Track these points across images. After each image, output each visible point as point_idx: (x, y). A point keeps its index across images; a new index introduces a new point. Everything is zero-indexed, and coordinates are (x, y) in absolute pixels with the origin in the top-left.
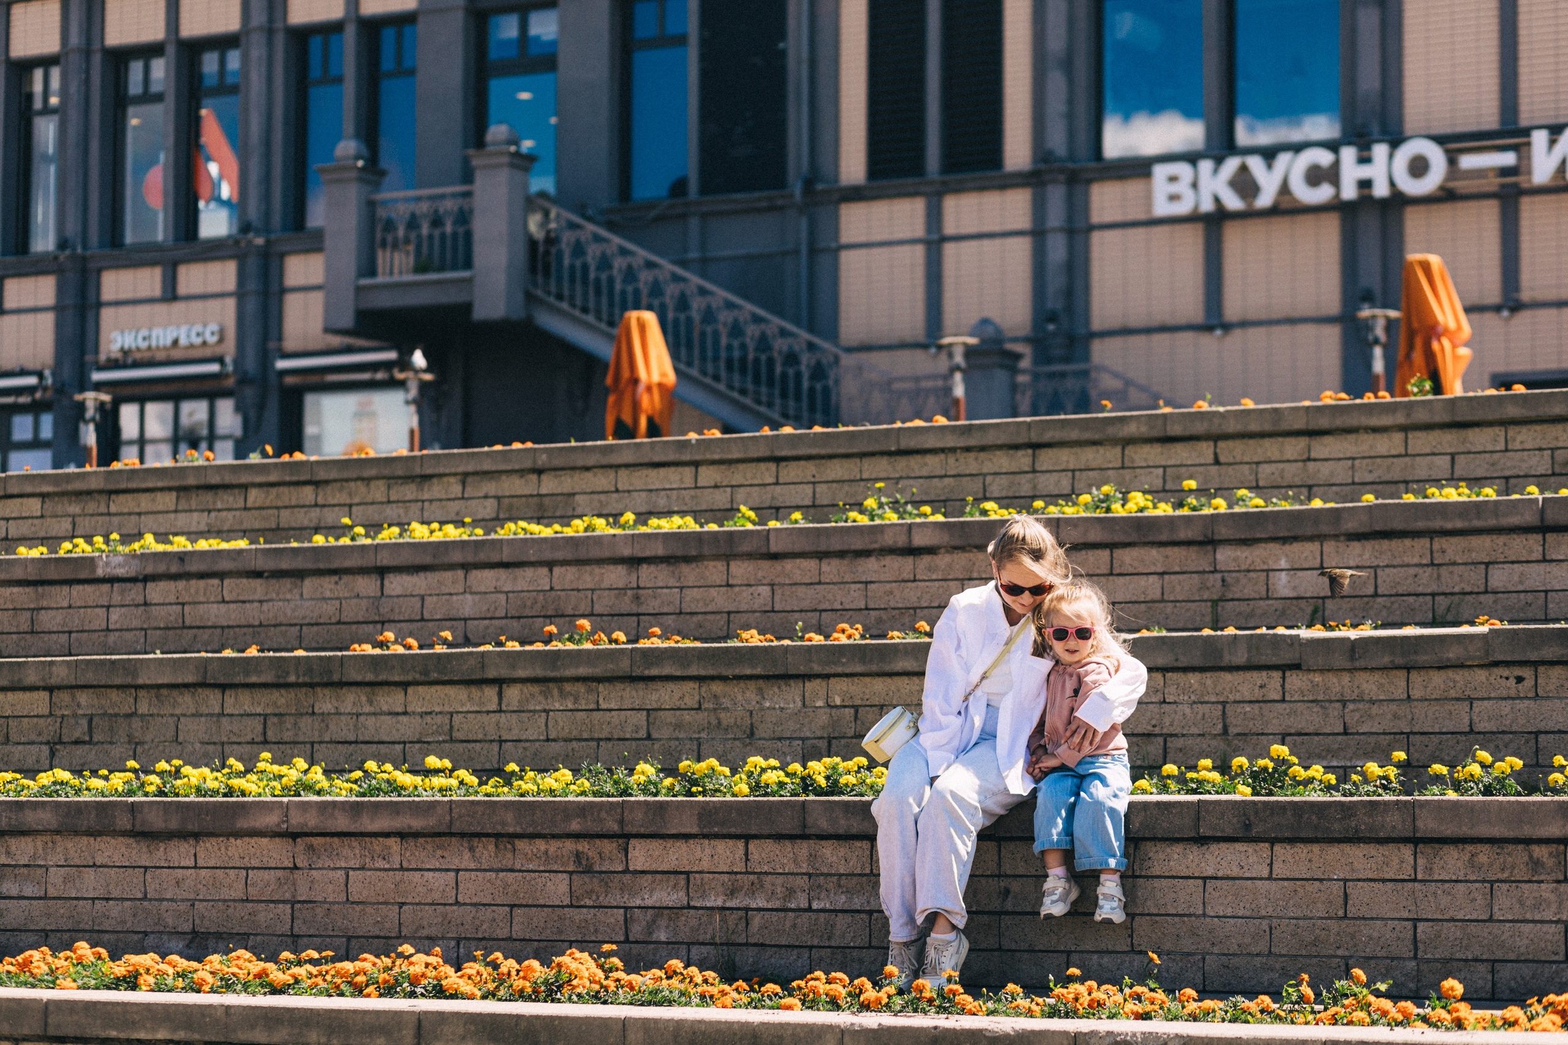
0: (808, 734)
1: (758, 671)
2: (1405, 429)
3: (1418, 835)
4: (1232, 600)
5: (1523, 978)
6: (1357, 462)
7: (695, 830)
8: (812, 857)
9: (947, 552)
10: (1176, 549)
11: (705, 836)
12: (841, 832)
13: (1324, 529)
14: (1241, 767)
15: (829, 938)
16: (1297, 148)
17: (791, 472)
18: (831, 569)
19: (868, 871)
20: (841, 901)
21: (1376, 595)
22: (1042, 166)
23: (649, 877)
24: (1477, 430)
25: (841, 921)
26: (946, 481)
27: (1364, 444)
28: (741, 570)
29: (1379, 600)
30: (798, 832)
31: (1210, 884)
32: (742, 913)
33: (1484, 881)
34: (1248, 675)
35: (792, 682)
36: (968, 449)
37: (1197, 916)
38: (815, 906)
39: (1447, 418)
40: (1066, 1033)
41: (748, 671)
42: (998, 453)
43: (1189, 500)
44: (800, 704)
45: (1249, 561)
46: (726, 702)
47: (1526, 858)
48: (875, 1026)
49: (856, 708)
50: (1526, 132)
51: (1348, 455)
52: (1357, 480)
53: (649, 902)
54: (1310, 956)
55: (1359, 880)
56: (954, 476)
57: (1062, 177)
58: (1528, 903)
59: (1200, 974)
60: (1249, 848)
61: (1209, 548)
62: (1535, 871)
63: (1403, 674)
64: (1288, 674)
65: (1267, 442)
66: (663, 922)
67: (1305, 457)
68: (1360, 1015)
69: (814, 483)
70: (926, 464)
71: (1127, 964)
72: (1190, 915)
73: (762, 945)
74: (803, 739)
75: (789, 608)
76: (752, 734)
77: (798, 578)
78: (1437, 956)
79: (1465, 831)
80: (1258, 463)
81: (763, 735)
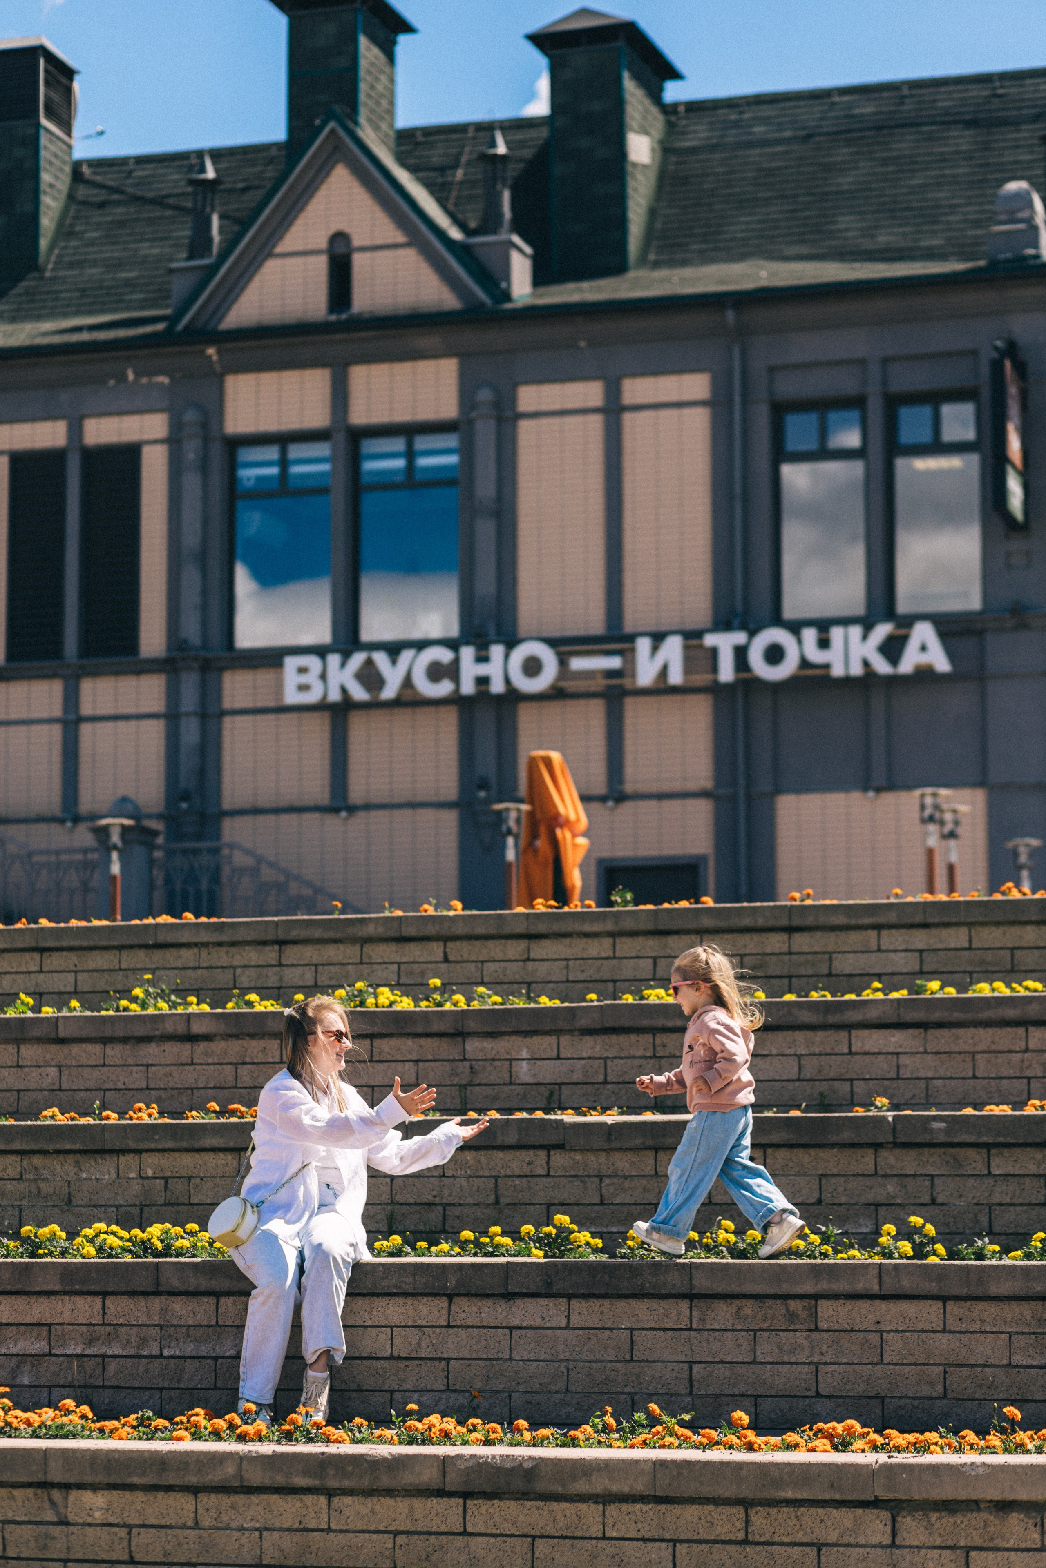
0: (121, 1202)
1: (78, 1146)
2: (612, 935)
3: (694, 1291)
4: (479, 1085)
5: (781, 1410)
6: (571, 963)
7: (58, 1288)
8: (164, 1311)
9: (223, 1039)
10: (429, 1040)
11: (65, 1293)
12: (191, 1289)
13: (561, 1024)
14: (528, 1233)
15: (179, 1381)
16: (421, 645)
17: (55, 961)
18: (114, 1052)
19: (213, 1323)
20: (190, 1348)
21: (605, 1082)
22: (175, 654)
23: (14, 1328)
24: (676, 937)
25: (190, 1366)
26: (199, 972)
27: (578, 947)
28: (30, 1053)
29: (609, 1086)
30: (151, 1289)
31: (516, 1333)
32: (99, 1360)
33: (748, 1330)
34: (517, 1153)
35: (107, 1156)
36: (220, 944)
37: (504, 1360)
38: (166, 1353)
39: (650, 926)
40: (436, 1457)
41: (68, 1147)
42: (247, 948)
43: (435, 996)
44: (114, 1176)
45: (494, 1052)
46: (46, 1174)
47: (784, 1311)
48: (270, 1453)
49: (166, 1179)
50: (631, 638)
51: (563, 957)
52: (571, 978)
53: (14, 1351)
54: (602, 1393)
55: (643, 1329)
56: (206, 968)
57: (196, 665)
58: (785, 1348)
59: (506, 1409)
60: (550, 1302)
61: (459, 1039)
62: (791, 1322)
63: (651, 1154)
64: (552, 1153)
65: (491, 944)
66: (26, 1368)
67: (525, 957)
68: (668, 1440)
69: (76, 972)
70: (180, 957)
71: (443, 1402)
72: (498, 1359)
73: (118, 1387)
74: (118, 1207)
75: (74, 1087)
76: (70, 1201)
77: (84, 1060)
78: (709, 1392)
79: (734, 1288)
80: (482, 962)
81: (80, 1202)
